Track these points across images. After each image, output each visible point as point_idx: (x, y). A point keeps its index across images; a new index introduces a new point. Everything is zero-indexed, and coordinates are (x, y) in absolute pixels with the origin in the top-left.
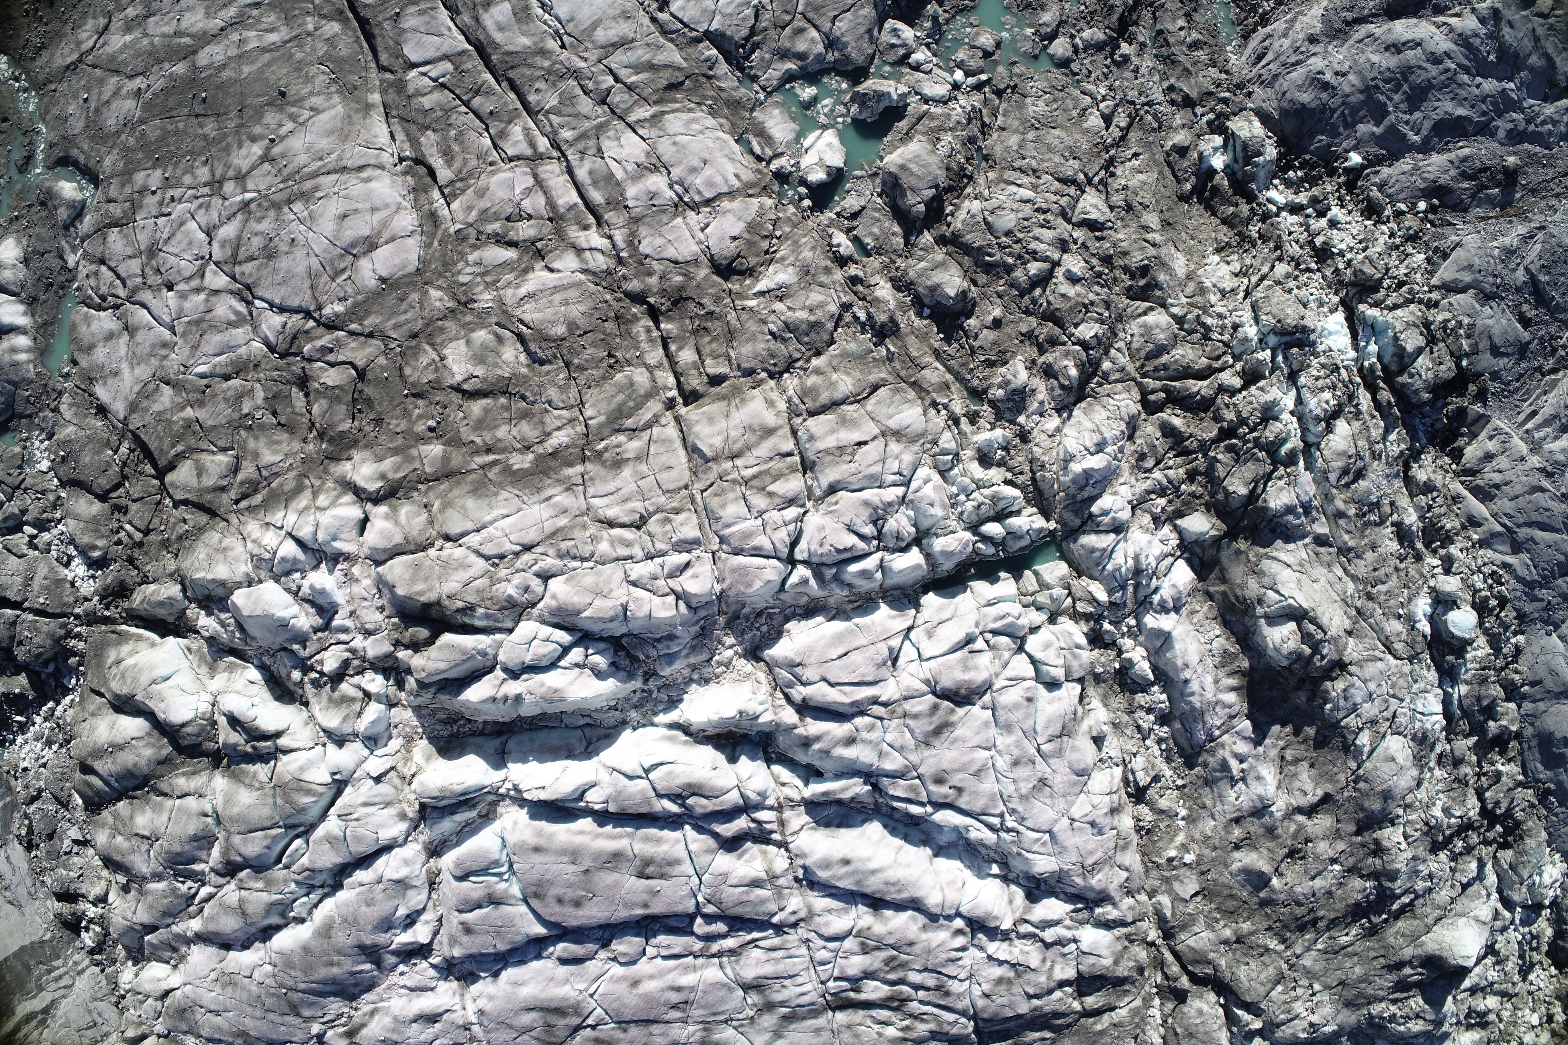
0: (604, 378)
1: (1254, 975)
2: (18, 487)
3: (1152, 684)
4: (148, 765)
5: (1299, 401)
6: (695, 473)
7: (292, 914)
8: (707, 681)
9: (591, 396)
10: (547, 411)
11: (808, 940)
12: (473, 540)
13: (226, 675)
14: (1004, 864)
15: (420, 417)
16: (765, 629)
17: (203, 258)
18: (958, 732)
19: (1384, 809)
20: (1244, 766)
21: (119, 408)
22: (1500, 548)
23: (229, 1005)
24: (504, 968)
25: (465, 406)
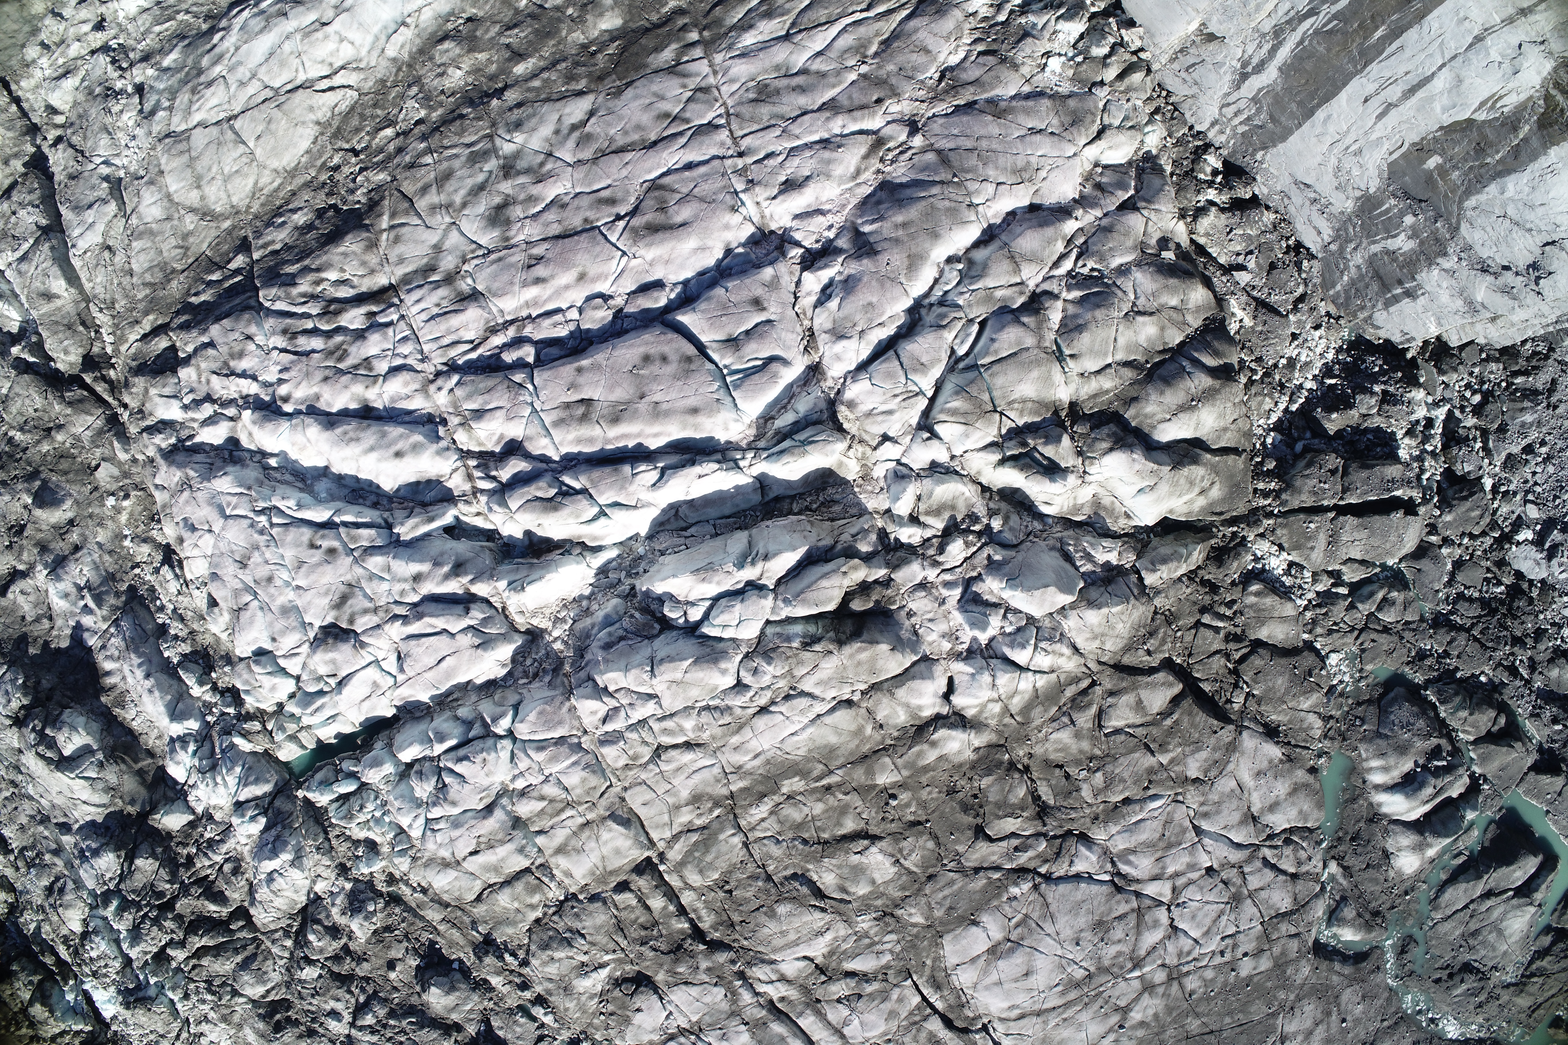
0: (730, 872)
1: (27, 402)
2: (1362, 631)
3: (180, 664)
4: (1148, 395)
5: (117, 942)
6: (623, 799)
7: (960, 266)
8: (572, 599)
9: (739, 854)
10: (779, 833)
11: (422, 361)
12: (821, 708)
13: (1080, 501)
14: (267, 468)
15: (908, 805)
16: (528, 662)
17: (1178, 905)
18: (325, 601)
20: (82, 603)
21: (1250, 742)
23: (1019, 145)
24: (719, 262)
25: (862, 825)
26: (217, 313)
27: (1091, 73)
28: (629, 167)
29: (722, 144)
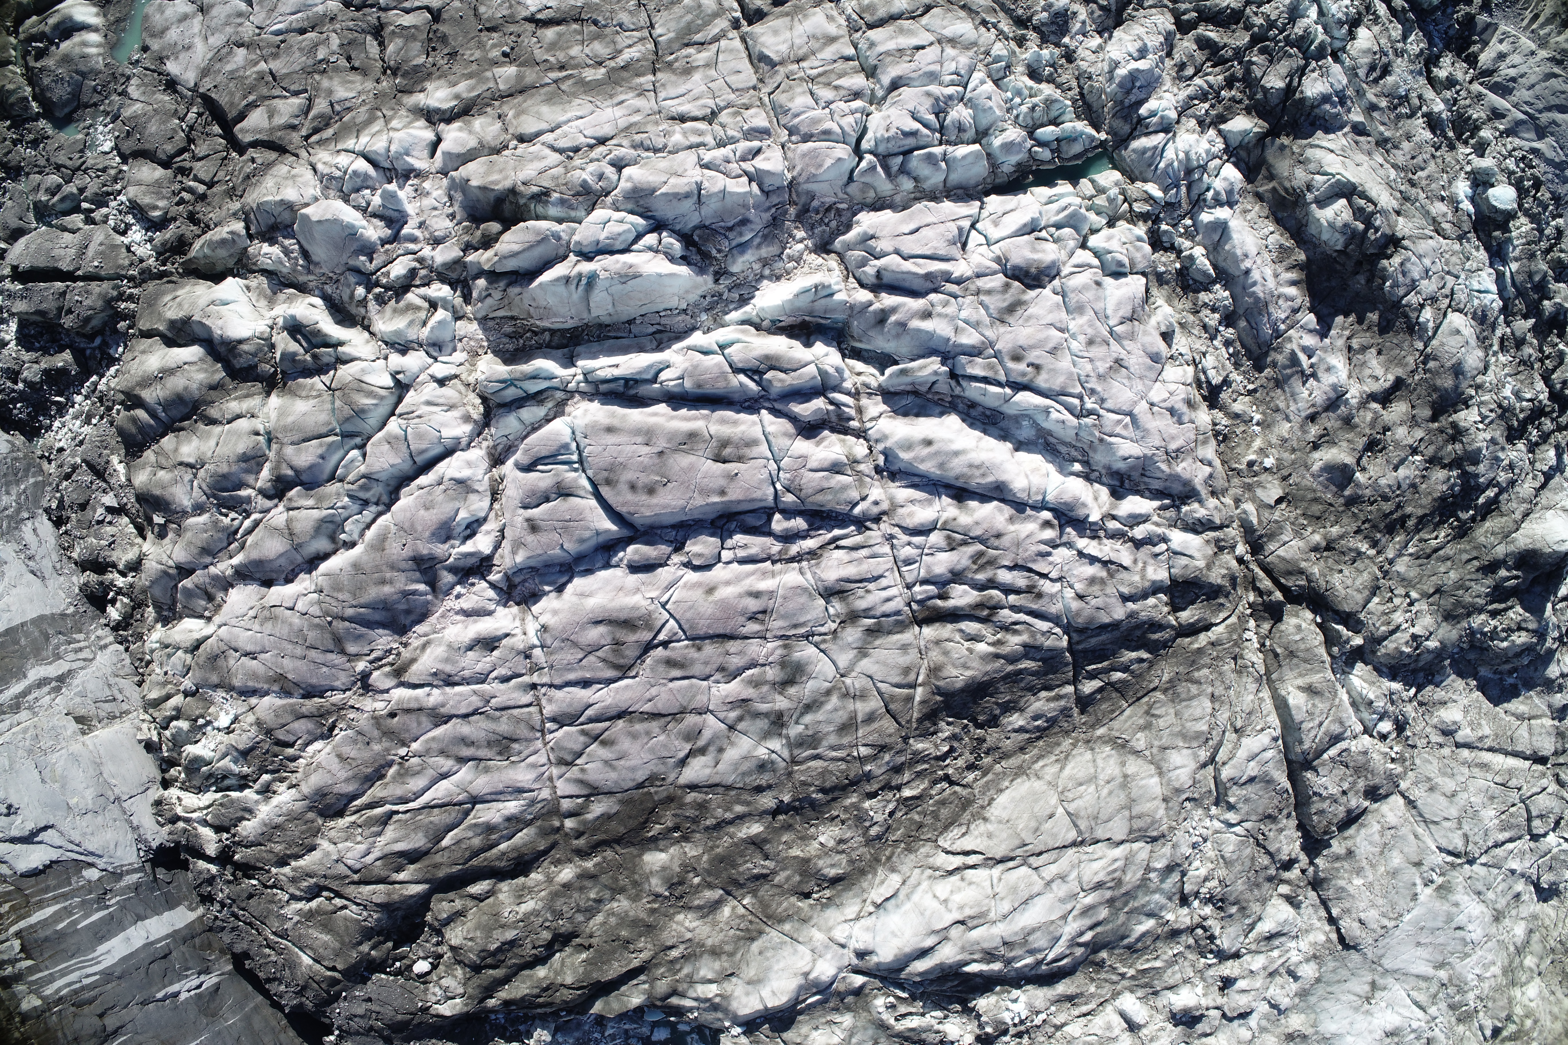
0: (672, 3)
1: (1349, 582)
2: (78, 169)
3: (1214, 282)
4: (199, 389)
5: (1321, 13)
6: (761, 81)
7: (343, 537)
8: (778, 278)
9: (659, 19)
10: (618, 33)
11: (892, 537)
12: (548, 138)
13: (284, 304)
14: (1086, 463)
15: (494, 46)
16: (834, 224)
18: (1033, 310)
19: (1457, 387)
20: (1313, 360)
21: (190, 77)
22: (1526, 135)
23: (267, 644)
24: (570, 581)
25: (539, 33)
26: (1117, 634)
27: (192, 705)
28: (648, 695)
29: (550, 700)
